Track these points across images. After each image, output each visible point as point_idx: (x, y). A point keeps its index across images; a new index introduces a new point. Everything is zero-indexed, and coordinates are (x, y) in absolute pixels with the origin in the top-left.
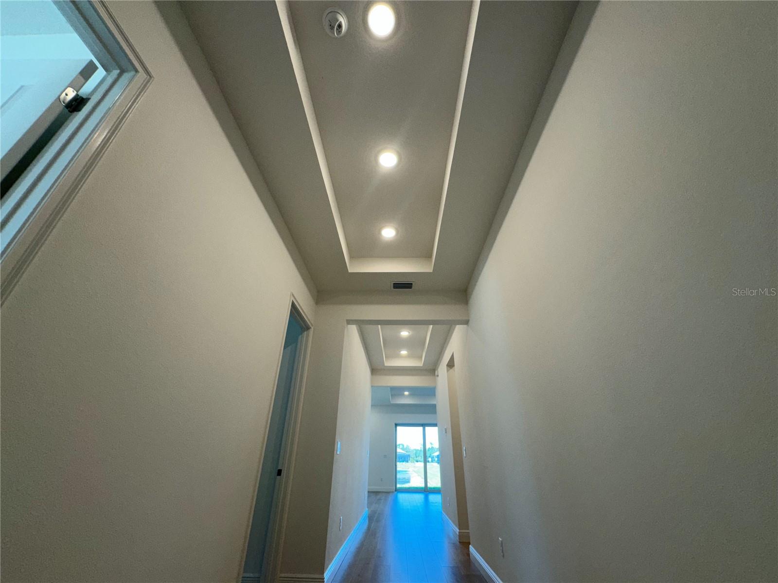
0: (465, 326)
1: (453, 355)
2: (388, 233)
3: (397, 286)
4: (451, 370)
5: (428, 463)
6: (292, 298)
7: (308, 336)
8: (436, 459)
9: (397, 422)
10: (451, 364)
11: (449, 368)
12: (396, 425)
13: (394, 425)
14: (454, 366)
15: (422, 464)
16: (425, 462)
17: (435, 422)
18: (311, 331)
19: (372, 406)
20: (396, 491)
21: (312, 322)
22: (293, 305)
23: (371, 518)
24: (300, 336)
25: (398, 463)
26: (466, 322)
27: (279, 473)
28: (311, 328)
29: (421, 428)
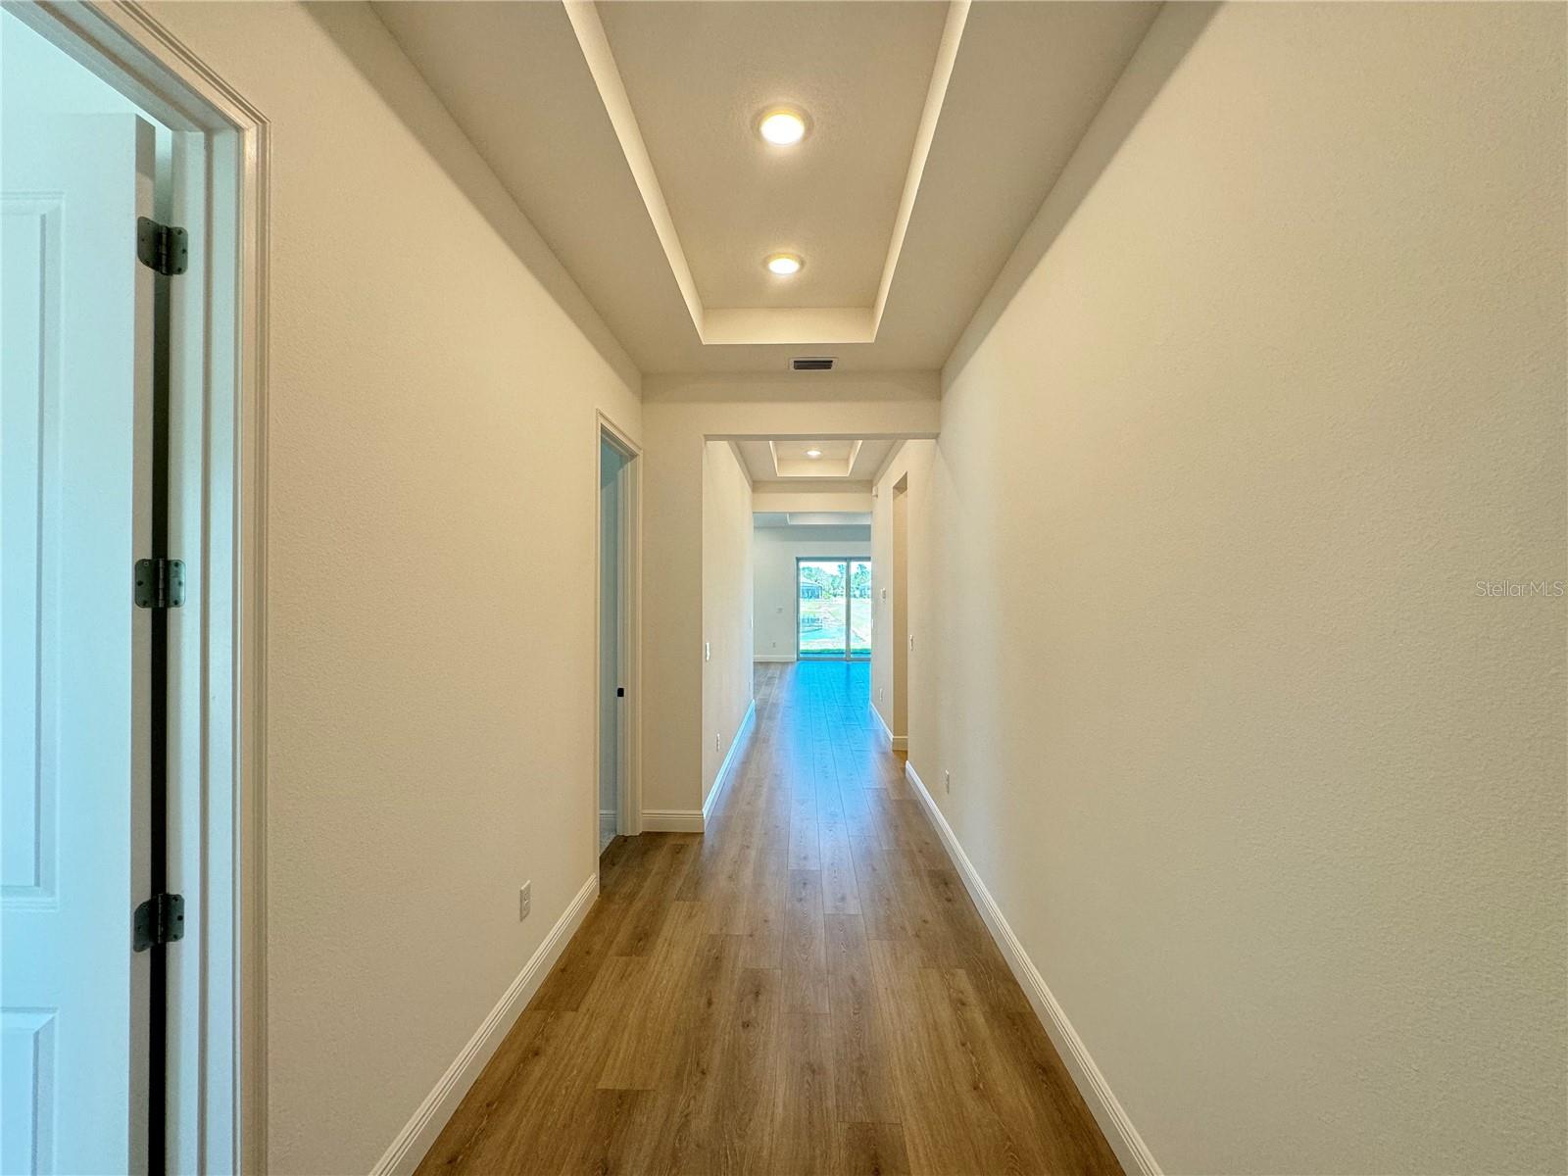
0: (934, 441)
1: (905, 478)
2: (784, 267)
3: (801, 365)
4: (902, 496)
5: (852, 599)
6: (602, 420)
7: (635, 470)
8: (869, 592)
9: (799, 556)
10: (901, 487)
11: (896, 491)
12: (798, 560)
13: (795, 560)
14: (906, 489)
15: (842, 601)
16: (848, 596)
17: (868, 555)
18: (640, 460)
19: (755, 528)
20: (798, 660)
21: (640, 444)
22: (604, 430)
23: (759, 712)
24: (620, 472)
25: (801, 600)
26: (936, 436)
27: (621, 692)
28: (637, 455)
29: (844, 564)
